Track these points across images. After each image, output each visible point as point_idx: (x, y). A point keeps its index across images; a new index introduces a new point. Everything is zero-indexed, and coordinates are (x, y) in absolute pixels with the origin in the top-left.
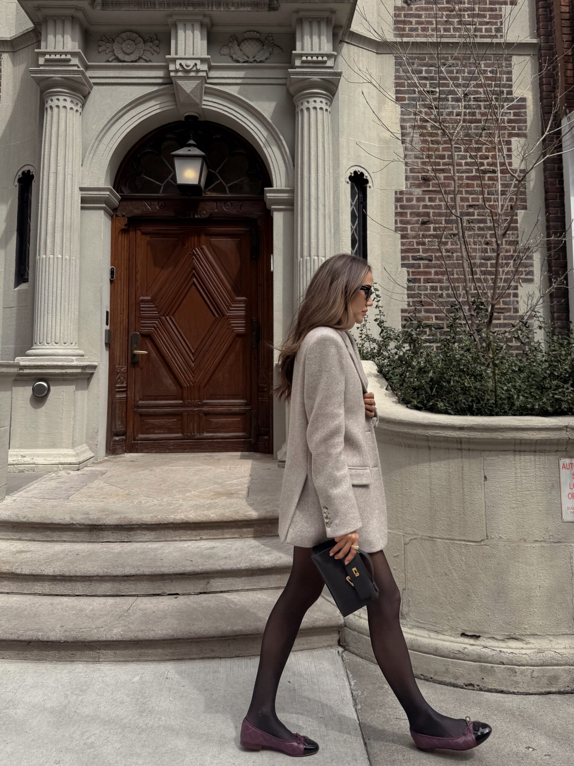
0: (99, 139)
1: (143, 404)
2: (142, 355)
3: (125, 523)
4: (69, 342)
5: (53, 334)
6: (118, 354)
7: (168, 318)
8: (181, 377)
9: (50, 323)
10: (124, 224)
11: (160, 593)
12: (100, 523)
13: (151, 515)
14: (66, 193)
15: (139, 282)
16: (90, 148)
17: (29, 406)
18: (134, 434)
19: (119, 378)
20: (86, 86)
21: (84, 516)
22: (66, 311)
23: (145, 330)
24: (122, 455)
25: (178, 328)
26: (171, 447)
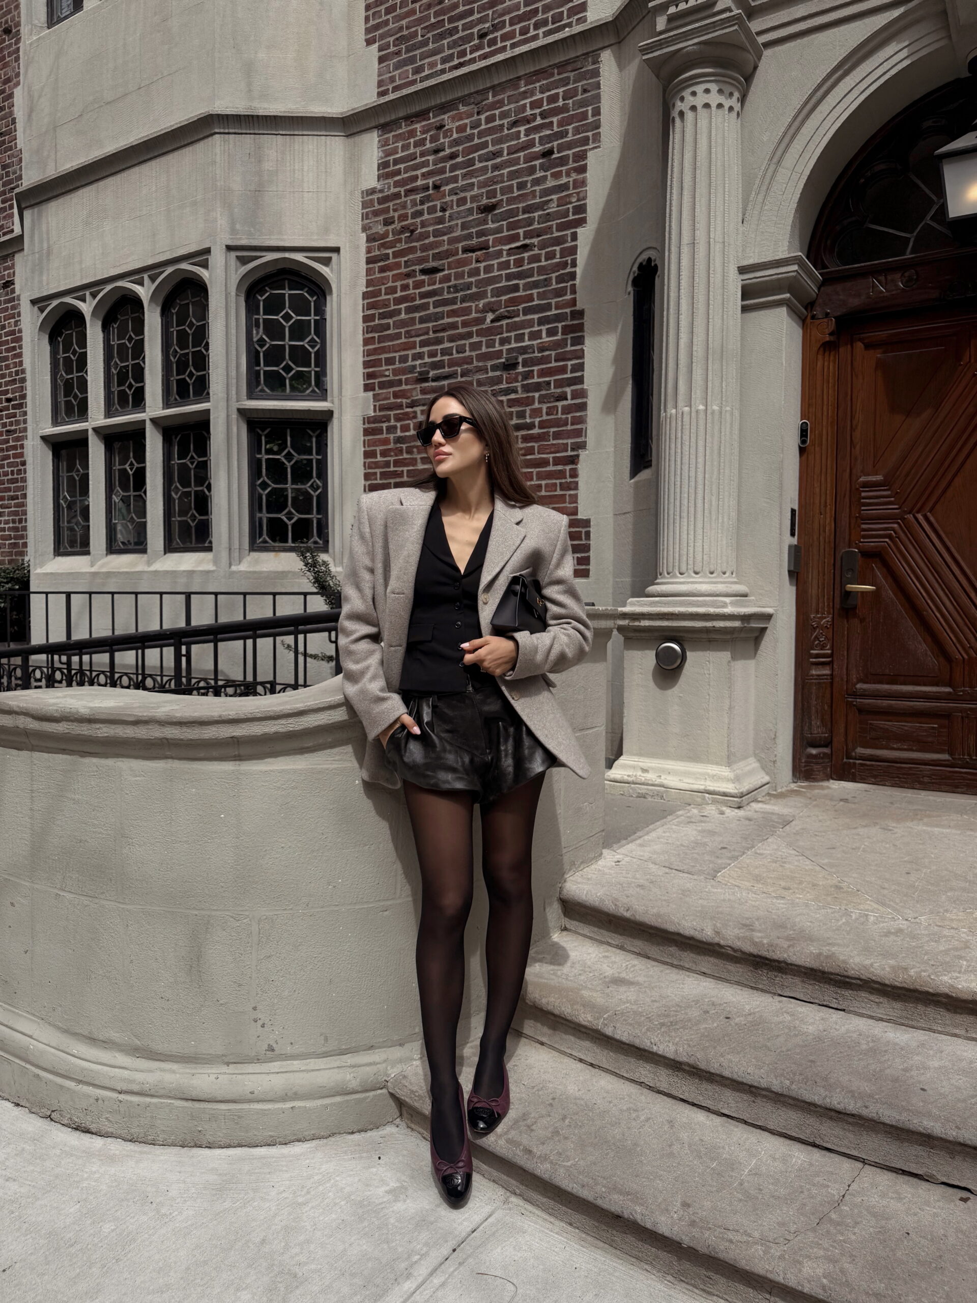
0: (775, 160)
1: (865, 690)
2: (863, 593)
3: (831, 970)
4: (719, 569)
5: (691, 555)
6: (814, 592)
7: (920, 516)
8: (948, 638)
9: (684, 536)
10: (827, 331)
11: (920, 1172)
12: (775, 957)
13: (892, 962)
14: (712, 280)
15: (858, 447)
16: (757, 182)
17: (651, 684)
18: (847, 745)
19: (817, 638)
20: (749, 52)
21: (741, 932)
22: (713, 513)
23: (871, 544)
24: (825, 784)
25: (943, 536)
26: (926, 780)
